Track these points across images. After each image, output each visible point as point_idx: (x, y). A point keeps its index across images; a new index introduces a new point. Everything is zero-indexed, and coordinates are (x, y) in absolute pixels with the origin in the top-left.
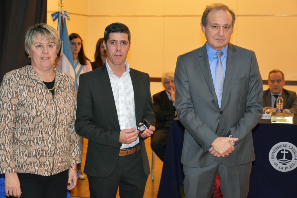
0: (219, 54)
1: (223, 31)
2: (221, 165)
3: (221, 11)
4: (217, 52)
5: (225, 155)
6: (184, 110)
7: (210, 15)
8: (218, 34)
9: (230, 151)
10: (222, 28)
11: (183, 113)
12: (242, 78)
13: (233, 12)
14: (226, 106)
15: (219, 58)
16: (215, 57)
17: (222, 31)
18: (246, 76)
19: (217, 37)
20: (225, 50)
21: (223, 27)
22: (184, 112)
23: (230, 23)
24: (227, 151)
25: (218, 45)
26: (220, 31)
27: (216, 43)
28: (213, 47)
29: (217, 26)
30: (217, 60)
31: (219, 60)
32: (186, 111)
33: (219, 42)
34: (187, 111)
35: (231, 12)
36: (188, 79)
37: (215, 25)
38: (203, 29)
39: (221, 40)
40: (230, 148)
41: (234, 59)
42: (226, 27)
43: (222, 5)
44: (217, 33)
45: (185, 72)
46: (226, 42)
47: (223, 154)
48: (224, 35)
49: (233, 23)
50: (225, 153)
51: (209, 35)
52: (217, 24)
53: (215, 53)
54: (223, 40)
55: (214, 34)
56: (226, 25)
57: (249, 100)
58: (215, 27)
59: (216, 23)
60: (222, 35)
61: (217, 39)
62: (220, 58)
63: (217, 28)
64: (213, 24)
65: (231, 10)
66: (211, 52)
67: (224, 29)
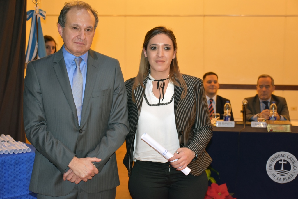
0: (77, 60)
1: (85, 34)
2: (81, 192)
3: (83, 10)
4: (76, 58)
5: (88, 179)
6: (35, 128)
7: (69, 14)
8: (79, 37)
9: (93, 173)
10: (83, 30)
11: (33, 132)
12: (105, 90)
13: (96, 13)
14: (85, 123)
15: (77, 65)
16: (73, 64)
17: (83, 34)
18: (109, 88)
19: (77, 41)
20: (85, 57)
21: (85, 29)
22: (35, 130)
23: (92, 25)
24: (90, 175)
25: (78, 49)
26: (81, 34)
27: (75, 48)
28: (71, 51)
29: (78, 28)
30: (75, 67)
31: (78, 67)
32: (36, 129)
33: (79, 46)
34: (38, 129)
35: (94, 13)
36: (40, 89)
37: (76, 27)
38: (60, 30)
39: (81, 43)
40: (93, 171)
41: (95, 67)
42: (89, 30)
43: (84, 3)
44: (77, 36)
45: (38, 81)
46: (87, 46)
47: (85, 178)
48: (85, 38)
49: (96, 26)
50: (87, 176)
51: (67, 37)
52: (78, 26)
53: (73, 59)
54: (84, 44)
55: (74, 36)
56: (88, 28)
57: (113, 116)
58: (75, 28)
59: (77, 24)
60: (84, 39)
61: (76, 43)
62: (79, 65)
63: (77, 30)
64: (73, 25)
65: (93, 10)
66: (69, 58)
67: (86, 32)
